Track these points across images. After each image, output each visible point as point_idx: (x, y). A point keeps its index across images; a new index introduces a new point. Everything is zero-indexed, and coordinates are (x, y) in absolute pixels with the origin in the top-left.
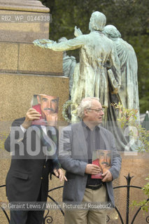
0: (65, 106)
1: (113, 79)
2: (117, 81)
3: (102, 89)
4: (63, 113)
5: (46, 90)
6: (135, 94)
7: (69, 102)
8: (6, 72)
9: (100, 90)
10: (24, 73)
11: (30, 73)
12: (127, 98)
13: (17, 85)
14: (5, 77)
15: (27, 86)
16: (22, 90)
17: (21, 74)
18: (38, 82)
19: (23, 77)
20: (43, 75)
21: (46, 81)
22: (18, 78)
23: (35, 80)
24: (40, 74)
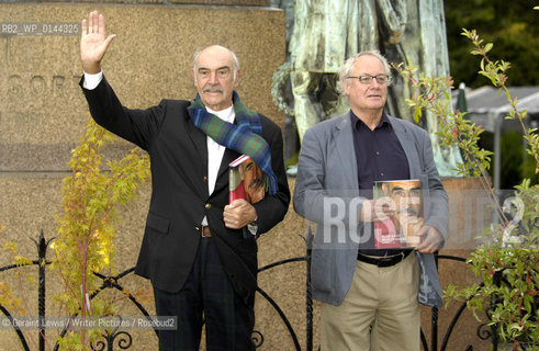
0: (279, 76)
1: (387, 10)
2: (398, 14)
3: (364, 35)
4: (275, 92)
5: (232, 40)
6: (438, 42)
7: (285, 67)
8: (138, 3)
9: (359, 36)
10: (180, 2)
11: (194, 2)
12: (420, 54)
13: (164, 30)
14: (136, 14)
15: (187, 32)
16: (176, 42)
17: (174, 6)
18: (212, 22)
19: (178, 12)
20: (224, 7)
21: (233, 19)
22: (167, 15)
23: (207, 19)
24: (217, 5)
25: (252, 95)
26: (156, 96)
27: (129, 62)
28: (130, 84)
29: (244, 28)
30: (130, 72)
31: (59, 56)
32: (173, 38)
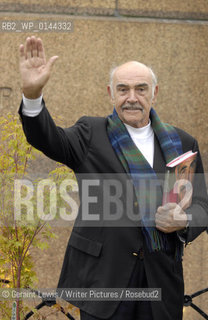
5: (183, 54)
8: (89, 14)
10: (130, 14)
11: (146, 14)
13: (114, 43)
14: (86, 26)
15: (137, 46)
16: (126, 56)
17: (125, 19)
18: (163, 36)
19: (129, 25)
20: (175, 21)
21: (184, 33)
22: (117, 28)
23: (157, 32)
24: (169, 18)
25: (202, 112)
26: (105, 109)
27: (78, 75)
28: (79, 97)
29: (196, 43)
30: (79, 85)
31: (7, 67)
32: (123, 51)
